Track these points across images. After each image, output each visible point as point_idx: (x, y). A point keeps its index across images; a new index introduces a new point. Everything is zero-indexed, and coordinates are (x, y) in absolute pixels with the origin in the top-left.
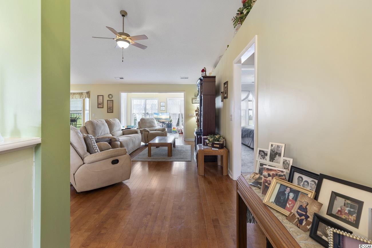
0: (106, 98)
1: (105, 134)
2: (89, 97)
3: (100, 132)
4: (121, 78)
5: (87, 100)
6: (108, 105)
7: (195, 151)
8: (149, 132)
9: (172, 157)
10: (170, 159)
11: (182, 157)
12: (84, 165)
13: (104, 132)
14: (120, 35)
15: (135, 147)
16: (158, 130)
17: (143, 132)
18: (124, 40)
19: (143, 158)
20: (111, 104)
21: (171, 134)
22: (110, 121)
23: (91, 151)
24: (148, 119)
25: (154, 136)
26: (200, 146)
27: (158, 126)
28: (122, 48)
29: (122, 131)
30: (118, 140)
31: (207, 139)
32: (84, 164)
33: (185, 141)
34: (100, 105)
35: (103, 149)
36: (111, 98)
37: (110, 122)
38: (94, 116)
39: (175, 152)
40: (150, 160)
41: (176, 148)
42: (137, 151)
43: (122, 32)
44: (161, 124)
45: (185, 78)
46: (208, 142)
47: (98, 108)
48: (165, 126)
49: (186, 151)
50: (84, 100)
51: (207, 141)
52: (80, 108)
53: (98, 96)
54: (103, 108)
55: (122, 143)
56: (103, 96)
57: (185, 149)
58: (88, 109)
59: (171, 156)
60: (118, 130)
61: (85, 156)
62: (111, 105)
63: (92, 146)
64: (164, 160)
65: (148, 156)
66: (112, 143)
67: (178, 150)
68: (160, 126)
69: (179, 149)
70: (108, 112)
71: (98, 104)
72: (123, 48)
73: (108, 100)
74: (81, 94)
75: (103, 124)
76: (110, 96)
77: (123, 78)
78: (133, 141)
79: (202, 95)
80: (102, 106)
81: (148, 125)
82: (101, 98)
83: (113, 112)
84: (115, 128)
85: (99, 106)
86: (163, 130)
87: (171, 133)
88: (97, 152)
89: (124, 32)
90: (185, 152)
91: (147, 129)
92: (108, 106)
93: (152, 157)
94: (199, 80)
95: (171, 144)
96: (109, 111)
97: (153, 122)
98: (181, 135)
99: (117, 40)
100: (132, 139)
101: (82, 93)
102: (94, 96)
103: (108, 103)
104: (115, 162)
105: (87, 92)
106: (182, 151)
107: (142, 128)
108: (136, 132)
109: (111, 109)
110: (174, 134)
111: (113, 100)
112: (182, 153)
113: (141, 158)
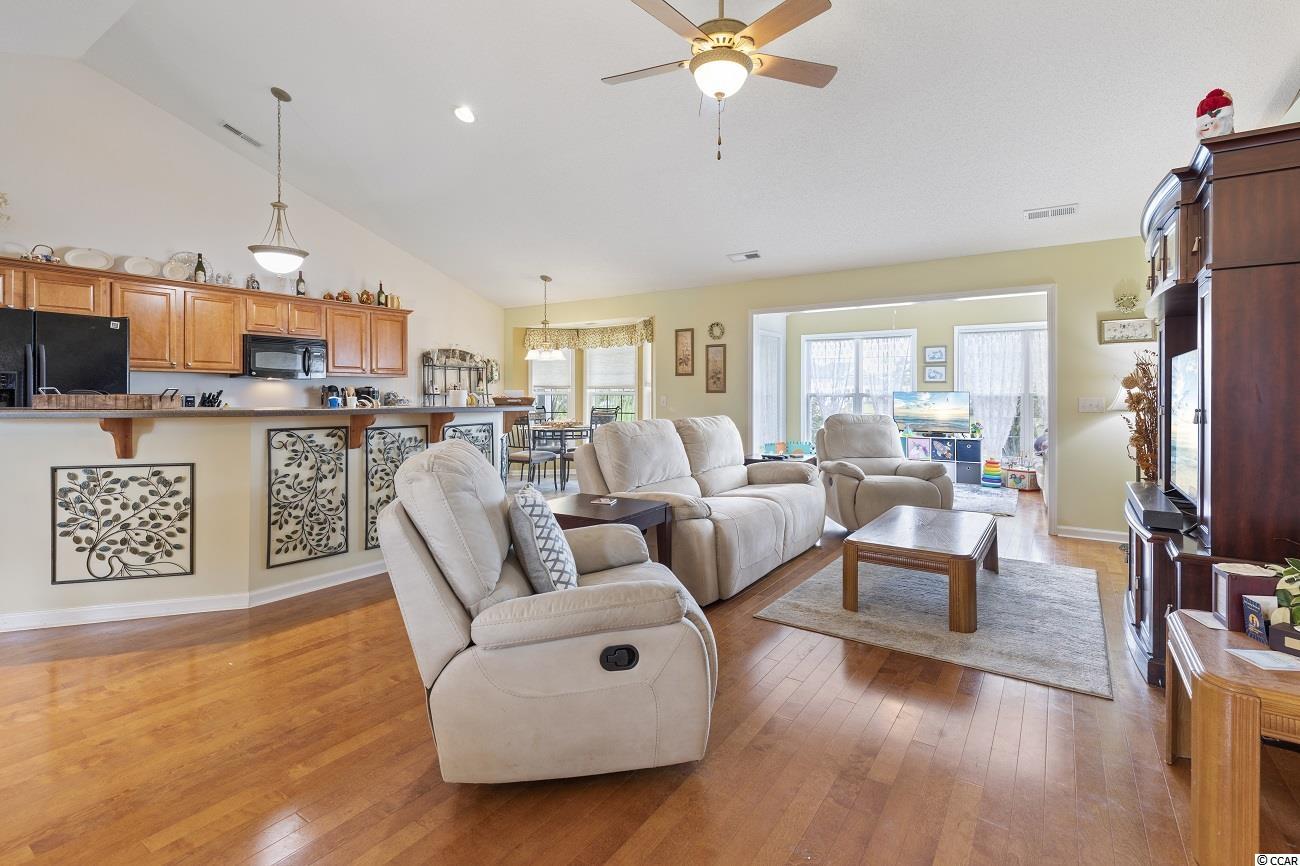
0: (703, 339)
1: (667, 479)
2: (651, 338)
3: (648, 470)
4: (749, 257)
5: (648, 346)
6: (710, 364)
7: (1138, 626)
8: (860, 479)
9: (973, 638)
10: (965, 648)
11: (1040, 648)
12: (470, 651)
13: (664, 470)
14: (703, 36)
15: (788, 537)
16: (909, 472)
17: (835, 478)
18: (727, 52)
19: (817, 612)
20: (719, 359)
21: (974, 491)
22: (695, 426)
23: (535, 575)
24: (860, 422)
25: (885, 501)
26: (1198, 634)
27: (911, 454)
28: (717, 94)
29: (745, 468)
30: (705, 513)
31: (1267, 587)
32: (472, 644)
33: (1053, 536)
34: (683, 366)
35: (613, 562)
36: (719, 338)
37: (693, 430)
38: (664, 404)
39: (999, 607)
40: (850, 632)
41: (1003, 578)
42: (800, 564)
43: (717, 17)
44: (927, 442)
45: (1058, 212)
46: (1280, 616)
47: (677, 374)
48: (942, 449)
49: (1065, 609)
50: (640, 350)
51: (1268, 602)
52: (630, 379)
53: (677, 331)
54: (692, 374)
55: (721, 526)
56: (692, 330)
57: (1059, 597)
58: (650, 381)
59: (972, 628)
60: (729, 462)
61: (484, 602)
62: (721, 365)
64: (924, 649)
65: (845, 606)
66: (679, 524)
67: (1013, 594)
68: (924, 449)
69: (1024, 585)
70: (708, 391)
71: (679, 362)
72: (719, 94)
73: (708, 346)
74: (631, 329)
75: (662, 438)
76: (717, 332)
77: (756, 256)
78: (777, 522)
79: (1204, 277)
80: (689, 369)
81: (859, 445)
82: (686, 338)
83: (724, 391)
84: (712, 453)
85: (681, 369)
86: (934, 473)
87: (975, 486)
88: (558, 581)
89: (726, 17)
90: (1060, 613)
91: (851, 464)
92: (710, 368)
93: (861, 617)
94: (1175, 180)
95: (969, 563)
96: (714, 387)
97: (883, 434)
98: (1028, 497)
99: (698, 60)
100: (774, 510)
101: (634, 326)
102: (664, 332)
103: (710, 356)
104: (620, 658)
105: (645, 321)
106: (1040, 605)
107: (832, 460)
108: (803, 478)
109: (719, 378)
110: (993, 490)
111: (724, 346)
112: (1043, 619)
113: (809, 610)
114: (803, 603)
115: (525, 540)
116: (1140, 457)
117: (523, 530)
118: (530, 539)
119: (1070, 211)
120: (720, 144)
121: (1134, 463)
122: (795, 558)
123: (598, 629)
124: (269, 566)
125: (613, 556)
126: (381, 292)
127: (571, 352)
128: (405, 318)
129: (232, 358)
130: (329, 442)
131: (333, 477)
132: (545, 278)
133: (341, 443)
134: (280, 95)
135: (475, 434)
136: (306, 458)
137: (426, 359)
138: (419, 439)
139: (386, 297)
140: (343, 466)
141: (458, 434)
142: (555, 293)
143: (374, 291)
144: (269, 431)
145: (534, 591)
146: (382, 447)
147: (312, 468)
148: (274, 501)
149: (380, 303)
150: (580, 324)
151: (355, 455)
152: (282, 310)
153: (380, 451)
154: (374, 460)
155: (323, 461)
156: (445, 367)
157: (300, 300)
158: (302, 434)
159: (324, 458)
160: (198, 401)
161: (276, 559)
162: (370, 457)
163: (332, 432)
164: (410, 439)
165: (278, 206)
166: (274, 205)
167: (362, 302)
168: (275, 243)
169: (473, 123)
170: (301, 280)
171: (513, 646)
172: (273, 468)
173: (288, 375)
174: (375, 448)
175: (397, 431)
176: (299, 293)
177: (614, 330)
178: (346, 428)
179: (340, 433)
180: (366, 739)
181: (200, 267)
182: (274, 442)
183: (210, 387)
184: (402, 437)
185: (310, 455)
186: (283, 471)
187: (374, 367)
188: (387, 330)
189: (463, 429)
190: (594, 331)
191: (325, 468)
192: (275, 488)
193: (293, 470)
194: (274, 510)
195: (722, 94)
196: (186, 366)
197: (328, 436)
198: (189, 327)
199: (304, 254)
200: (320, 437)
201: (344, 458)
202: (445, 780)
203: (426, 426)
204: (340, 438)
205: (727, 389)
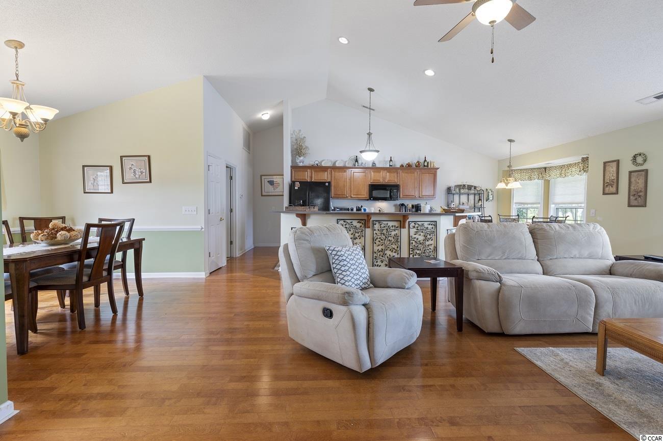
0: (627, 166)
1: (507, 259)
2: (586, 169)
4: (657, 98)
6: (631, 185)
12: (294, 295)
20: (641, 182)
34: (610, 187)
35: (390, 285)
36: (642, 165)
37: (545, 231)
38: (594, 215)
47: (604, 194)
53: (605, 163)
54: (617, 193)
56: (618, 161)
61: (306, 278)
62: (641, 185)
70: (630, 205)
71: (606, 185)
73: (630, 172)
76: (640, 160)
80: (613, 190)
82: (612, 169)
83: (644, 205)
85: (607, 190)
92: (632, 189)
96: (635, 203)
102: (596, 166)
103: (633, 180)
105: (583, 158)
109: (640, 196)
111: (646, 171)
120: (492, 53)
125: (390, 281)
126: (425, 161)
127: (541, 182)
128: (436, 172)
129: (365, 193)
130: (358, 225)
131: (360, 238)
132: (510, 141)
133: (363, 226)
134: (371, 90)
135: (426, 226)
136: (350, 230)
137: (449, 190)
138: (396, 226)
139: (428, 163)
140: (364, 235)
141: (417, 225)
142: (517, 149)
143: (422, 161)
144: (338, 219)
146: (380, 229)
147: (352, 234)
149: (424, 166)
150: (542, 164)
151: (368, 231)
152: (383, 173)
153: (378, 230)
154: (376, 234)
155: (356, 232)
156: (460, 194)
157: (391, 169)
158: (349, 221)
159: (356, 231)
162: (375, 232)
163: (360, 221)
164: (392, 226)
165: (369, 134)
166: (368, 134)
167: (416, 166)
168: (367, 149)
169: (434, 75)
170: (391, 160)
173: (385, 199)
174: (376, 229)
175: (386, 222)
176: (390, 166)
177: (570, 166)
178: (365, 220)
179: (362, 222)
181: (357, 161)
182: (339, 223)
184: (388, 225)
185: (351, 229)
187: (420, 195)
188: (427, 178)
189: (420, 223)
190: (556, 168)
191: (357, 235)
195: (493, 22)
196: (351, 197)
197: (358, 222)
198: (352, 183)
199: (378, 151)
200: (355, 223)
201: (364, 231)
203: (400, 221)
204: (363, 224)
205: (647, 204)
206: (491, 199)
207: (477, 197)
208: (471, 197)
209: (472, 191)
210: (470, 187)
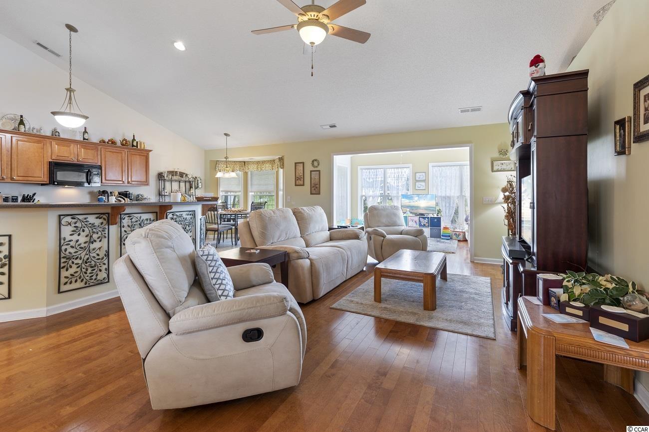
0: (309, 167)
1: (288, 239)
2: (282, 166)
3: (277, 234)
4: (331, 127)
5: (281, 171)
6: (312, 181)
7: (507, 304)
8: (384, 237)
9: (434, 313)
10: (430, 318)
11: (464, 316)
12: (168, 337)
13: (286, 234)
14: (304, 13)
15: (349, 266)
16: (407, 233)
17: (372, 236)
18: (316, 22)
19: (362, 304)
20: (317, 177)
21: (438, 241)
22: (302, 211)
23: (209, 292)
24: (384, 209)
25: (396, 247)
26: (530, 307)
27: (407, 223)
28: (311, 43)
29: (329, 232)
30: (306, 256)
31: (558, 284)
32: (169, 332)
33: (472, 262)
34: (299, 181)
35: (254, 283)
36: (317, 167)
37: (302, 213)
38: (289, 201)
39: (447, 298)
40: (377, 313)
41: (449, 283)
42: (355, 280)
43: (311, 4)
44: (417, 218)
45: (473, 110)
46: (564, 297)
47: (296, 185)
48: (424, 222)
49: (476, 297)
50: (277, 172)
51: (559, 291)
52: (272, 188)
53: (296, 163)
54: (303, 185)
55: (314, 262)
56: (303, 163)
57: (473, 291)
58: (282, 188)
59: (434, 308)
60: (320, 229)
61: (177, 309)
62: (317, 180)
63: (208, 280)
64: (411, 320)
65: (375, 300)
66: (292, 262)
67: (455, 292)
68: (416, 222)
69: (458, 286)
70: (311, 194)
71: (297, 179)
72: (312, 43)
73: (311, 171)
74: (272, 162)
75: (285, 218)
76: (316, 164)
77: (335, 126)
78: (343, 260)
79: (533, 139)
80: (301, 183)
81: (384, 220)
82: (300, 167)
83: (319, 194)
84: (312, 226)
85: (297, 183)
86: (419, 233)
87: (438, 239)
88: (222, 295)
89: (315, 4)
90: (474, 299)
91: (380, 229)
92: (313, 182)
93: (383, 305)
94: (521, 96)
95: (433, 277)
96: (314, 192)
97: (395, 215)
98: (462, 244)
99: (301, 25)
100: (341, 253)
101: (274, 161)
102: (289, 164)
103: (312, 176)
104: (253, 335)
105: (279, 158)
106: (465, 295)
107: (371, 227)
108: (356, 237)
109: (316, 187)
110: (446, 241)
111: (319, 171)
112: (466, 302)
113: (357, 303)
114: (355, 299)
115: (203, 274)
116: (509, 225)
117: (202, 268)
118: (206, 273)
119: (479, 110)
120: (312, 68)
121: (507, 228)
122: (353, 276)
123: (241, 321)
124: (59, 292)
125: (254, 279)
126: (134, 140)
127: (241, 173)
128: (148, 154)
129: (42, 174)
130: (97, 222)
131: (100, 241)
132: (226, 135)
133: (105, 222)
134: (71, 28)
135: (185, 216)
136: (83, 231)
137: (160, 176)
138: (152, 219)
139: (137, 142)
140: (107, 235)
141: (175, 217)
142: (232, 143)
143: (130, 139)
144: (60, 216)
145: (209, 301)
146: (130, 224)
147: (87, 236)
148: (63, 255)
149: (133, 146)
150: (246, 159)
151: (114, 229)
152: (74, 148)
153: (129, 226)
154: (125, 231)
155: (94, 232)
156: (171, 181)
157: (85, 143)
158: (81, 217)
159: (94, 230)
160: (20, 199)
161: (63, 288)
162: (123, 229)
163: (99, 216)
164: (147, 220)
165: (70, 90)
166: (67, 90)
167: (122, 145)
168: (68, 111)
170: (85, 132)
171: (193, 332)
172: (62, 236)
173: (78, 184)
174: (125, 225)
175: (139, 215)
176: (84, 139)
177: (264, 162)
178: (108, 214)
179: (104, 217)
180: (110, 388)
181: (22, 122)
182: (63, 222)
183: (28, 191)
184: (142, 219)
185: (86, 229)
186: (68, 238)
187: (130, 180)
188: (137, 161)
189: (178, 214)
190: (253, 163)
191: (95, 236)
192: (63, 248)
193: (75, 237)
194: (63, 260)
195: (313, 43)
196: (12, 179)
197: (97, 218)
198: (14, 156)
199: (86, 118)
200: (92, 219)
201: (107, 230)
202: (154, 408)
203: (157, 213)
204: (104, 219)
205: (321, 192)
206: (200, 187)
207: (188, 184)
208: (182, 184)
209: (184, 179)
210: (182, 175)
